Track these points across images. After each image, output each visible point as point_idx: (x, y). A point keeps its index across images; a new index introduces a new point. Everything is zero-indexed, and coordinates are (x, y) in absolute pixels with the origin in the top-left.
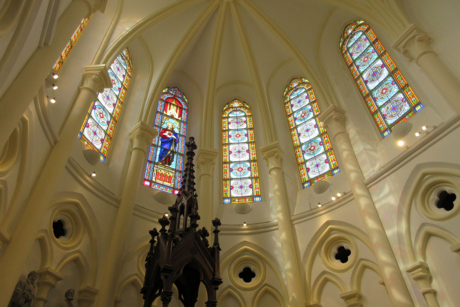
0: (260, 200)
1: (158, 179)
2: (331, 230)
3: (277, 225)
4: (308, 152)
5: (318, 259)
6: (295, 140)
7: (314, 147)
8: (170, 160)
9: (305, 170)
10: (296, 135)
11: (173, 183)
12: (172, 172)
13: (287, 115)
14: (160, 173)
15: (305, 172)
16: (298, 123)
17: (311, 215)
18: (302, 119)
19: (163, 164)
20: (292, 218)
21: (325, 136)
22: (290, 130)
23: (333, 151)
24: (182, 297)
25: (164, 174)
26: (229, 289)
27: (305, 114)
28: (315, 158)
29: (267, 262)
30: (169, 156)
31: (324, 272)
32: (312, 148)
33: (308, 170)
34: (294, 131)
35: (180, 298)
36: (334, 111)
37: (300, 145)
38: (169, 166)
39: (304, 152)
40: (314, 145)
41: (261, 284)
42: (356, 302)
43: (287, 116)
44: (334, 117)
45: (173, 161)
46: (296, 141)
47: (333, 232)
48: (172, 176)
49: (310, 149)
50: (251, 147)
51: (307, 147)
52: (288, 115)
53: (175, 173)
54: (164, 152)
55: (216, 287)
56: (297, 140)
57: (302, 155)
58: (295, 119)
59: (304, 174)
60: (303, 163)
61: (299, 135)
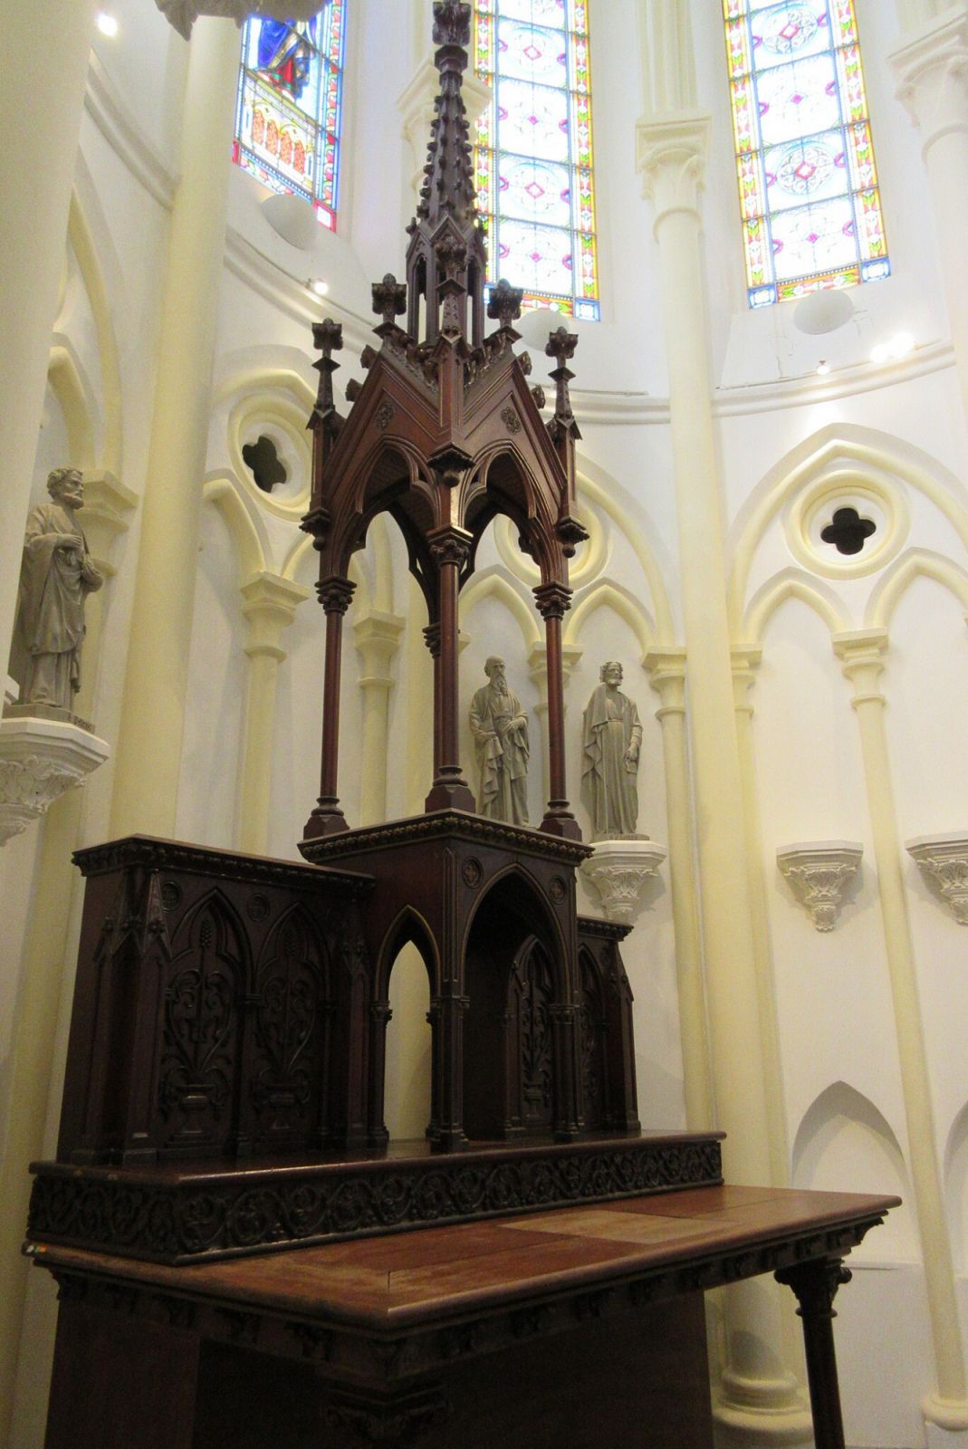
0: (596, 316)
1: (261, 144)
2: (837, 453)
3: (665, 408)
4: (786, 183)
5: (778, 532)
6: (743, 125)
7: (814, 168)
8: (298, 75)
9: (765, 244)
10: (752, 106)
11: (309, 173)
12: (306, 131)
13: (726, 17)
14: (268, 118)
15: (763, 252)
16: (764, 58)
17: (781, 395)
18: (783, 50)
19: (275, 84)
20: (718, 395)
21: (860, 135)
22: (730, 81)
23: (879, 197)
24: (419, 567)
25: (278, 128)
26: (496, 577)
27: (797, 29)
28: (809, 209)
29: (614, 517)
30: (290, 57)
31: (789, 572)
32: (804, 171)
33: (776, 246)
34: (743, 88)
35: (413, 568)
36: (957, 38)
37: (759, 150)
38: (295, 99)
39: (770, 179)
40: (812, 161)
41: (594, 577)
42: (874, 659)
43: (725, 21)
44: (952, 60)
45: (306, 84)
46: (747, 128)
47: (840, 460)
48: (305, 148)
49: (796, 173)
50: (576, 115)
51: (786, 164)
52: (731, 20)
53: (316, 138)
54: (276, 35)
55: (569, 546)
56: (751, 128)
57: (760, 188)
58: (757, 41)
59: (760, 257)
60: (762, 217)
61: (763, 108)
